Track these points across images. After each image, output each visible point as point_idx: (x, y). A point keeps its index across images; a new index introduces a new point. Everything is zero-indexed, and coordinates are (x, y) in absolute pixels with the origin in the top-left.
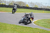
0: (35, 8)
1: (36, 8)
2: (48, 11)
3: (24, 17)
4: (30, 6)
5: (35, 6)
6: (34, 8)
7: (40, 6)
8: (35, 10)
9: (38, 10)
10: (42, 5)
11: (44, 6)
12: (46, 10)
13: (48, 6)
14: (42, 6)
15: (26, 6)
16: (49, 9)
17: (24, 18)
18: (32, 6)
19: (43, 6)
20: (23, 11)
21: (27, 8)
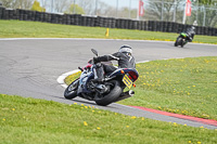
0: (71, 16)
1: (75, 16)
2: (127, 31)
3: (89, 68)
4: (48, 10)
5: (72, 9)
6: (66, 15)
7: (94, 8)
8: (71, 24)
9: (82, 25)
10: (103, 4)
11: (110, 8)
12: (117, 27)
13: (126, 9)
14: (99, 7)
15: (30, 9)
16: (130, 21)
17: (89, 74)
18: (57, 9)
19: (104, 8)
20: (16, 29)
21: (36, 16)
